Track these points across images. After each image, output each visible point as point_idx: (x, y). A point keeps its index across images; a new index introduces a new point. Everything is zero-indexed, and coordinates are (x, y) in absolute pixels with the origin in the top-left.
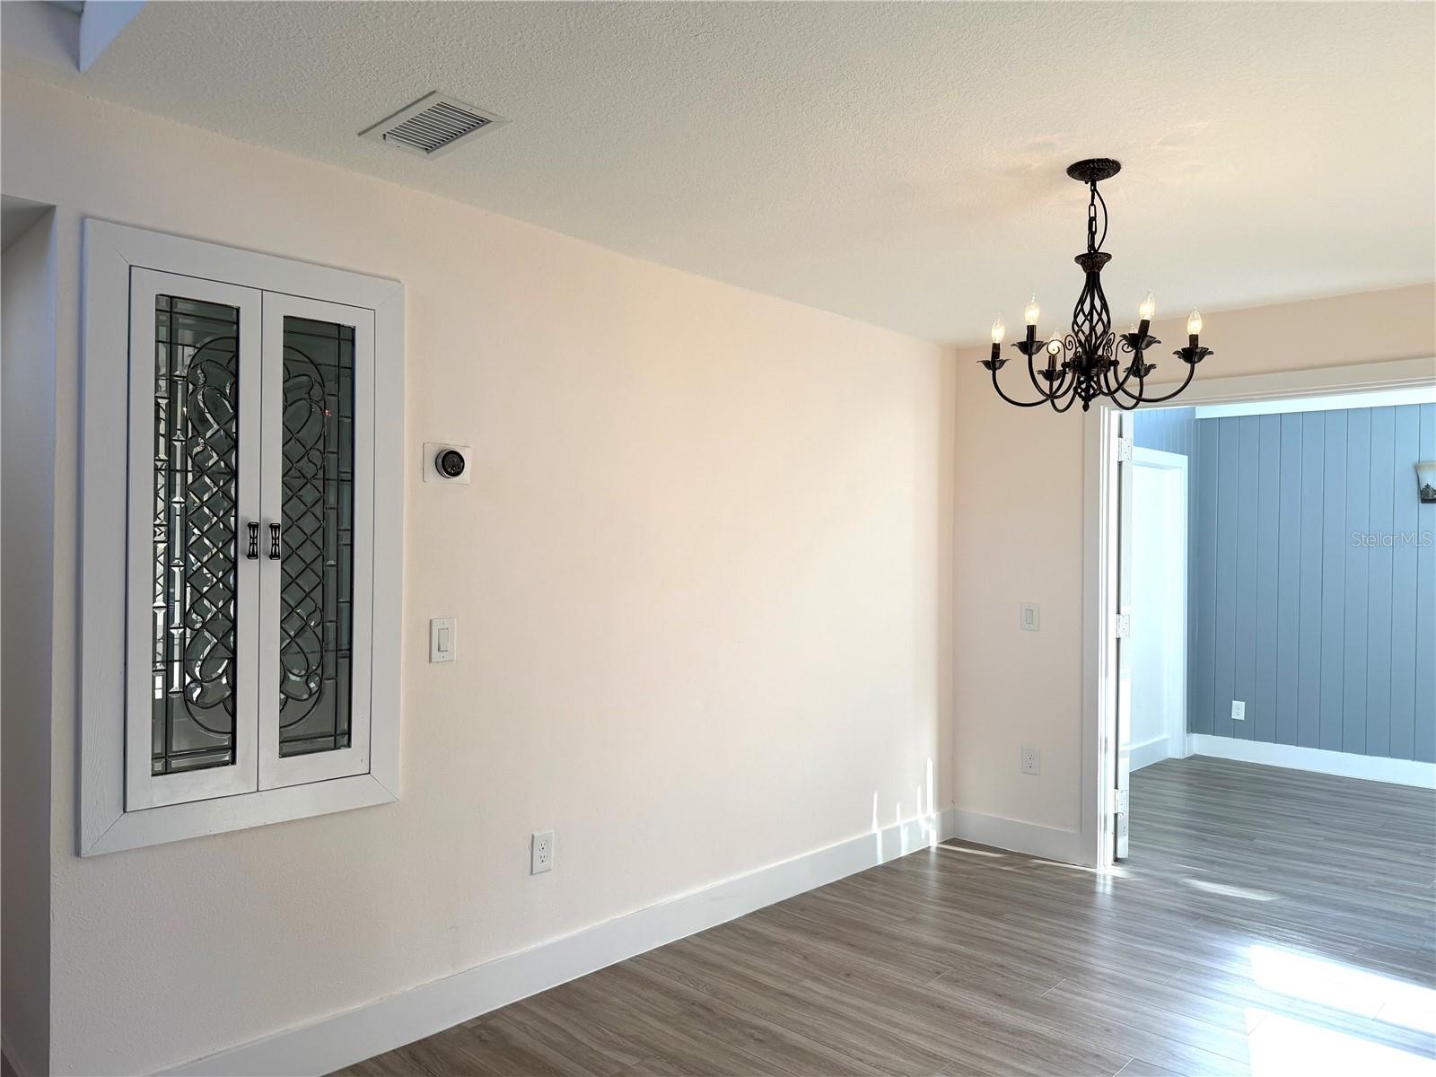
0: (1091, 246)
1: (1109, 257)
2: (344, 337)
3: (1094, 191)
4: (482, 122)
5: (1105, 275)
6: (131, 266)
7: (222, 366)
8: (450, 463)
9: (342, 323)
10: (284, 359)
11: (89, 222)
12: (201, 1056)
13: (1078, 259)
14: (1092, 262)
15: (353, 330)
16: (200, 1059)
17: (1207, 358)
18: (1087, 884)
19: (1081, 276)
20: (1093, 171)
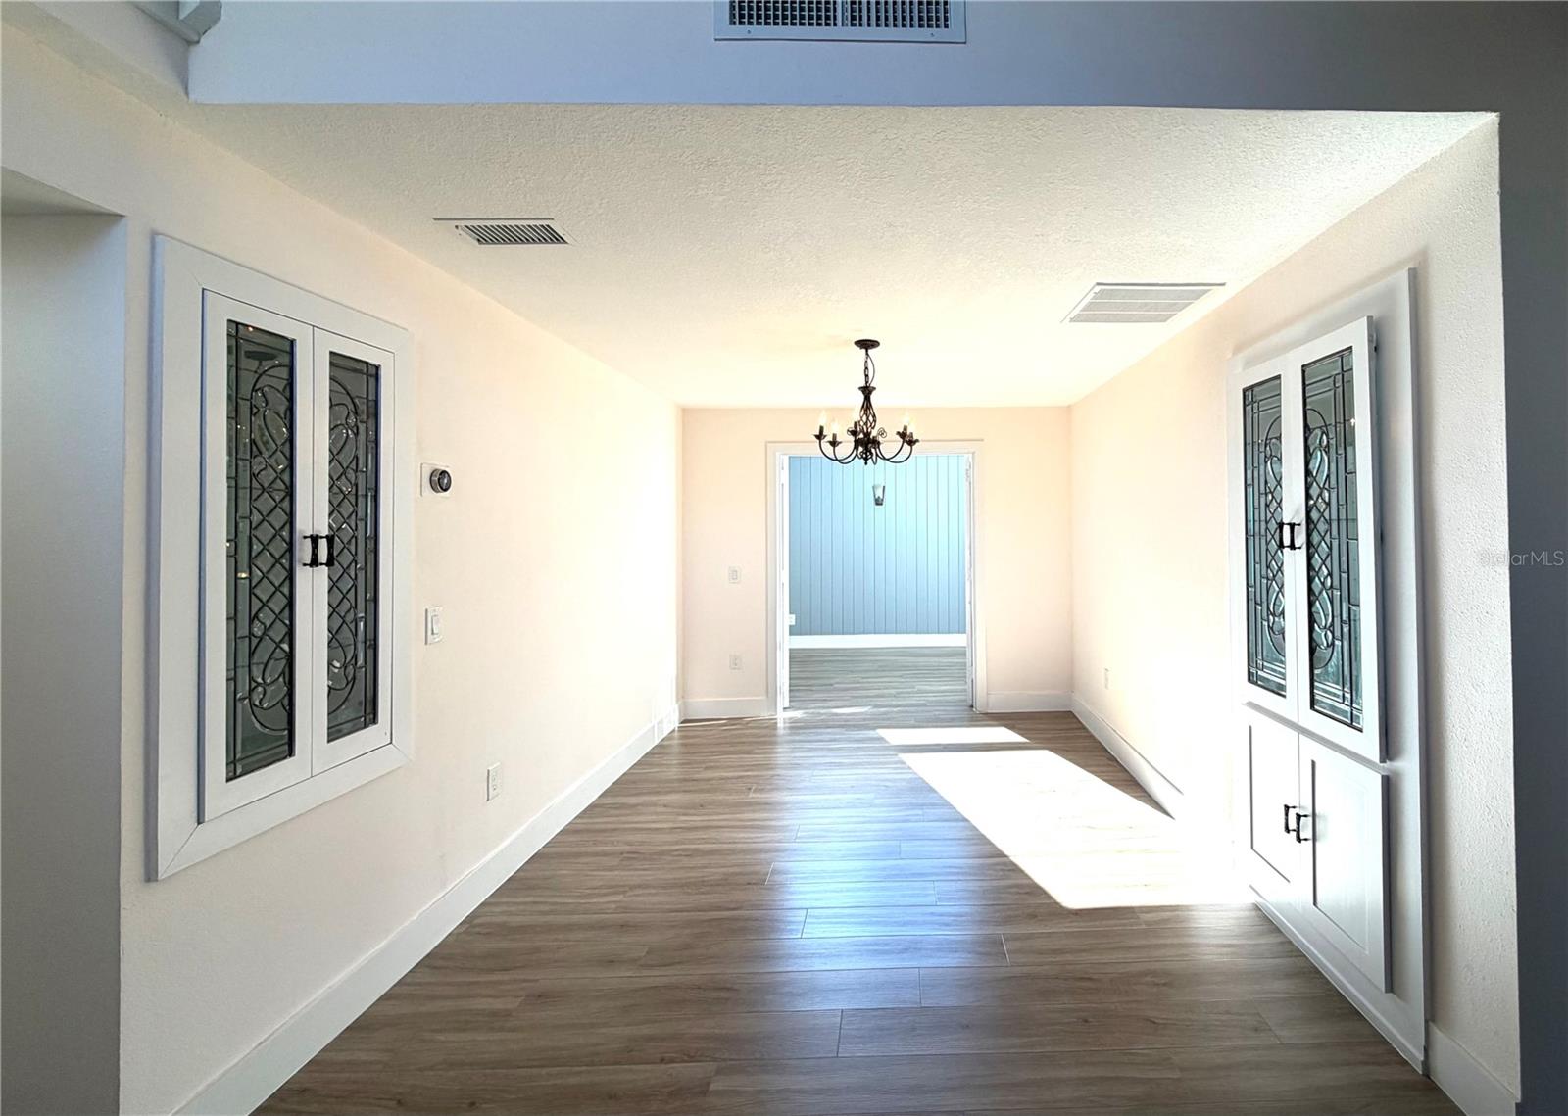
0: (867, 382)
1: (874, 388)
2: (372, 373)
3: (867, 354)
4: (560, 240)
5: (873, 397)
6: (203, 290)
7: (278, 390)
8: (440, 481)
9: (370, 361)
10: (331, 390)
11: (159, 239)
12: (262, 1040)
13: (860, 388)
14: (867, 391)
15: (378, 368)
16: (261, 1043)
17: (917, 444)
18: (772, 726)
19: (862, 397)
20: (867, 344)
